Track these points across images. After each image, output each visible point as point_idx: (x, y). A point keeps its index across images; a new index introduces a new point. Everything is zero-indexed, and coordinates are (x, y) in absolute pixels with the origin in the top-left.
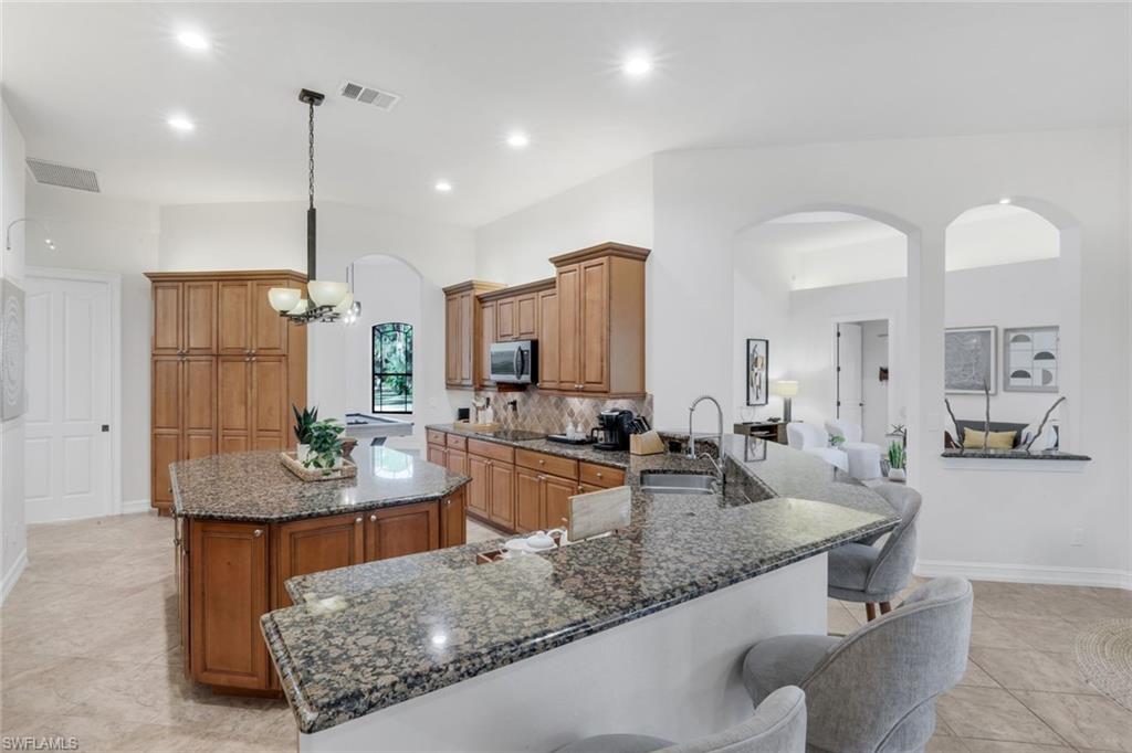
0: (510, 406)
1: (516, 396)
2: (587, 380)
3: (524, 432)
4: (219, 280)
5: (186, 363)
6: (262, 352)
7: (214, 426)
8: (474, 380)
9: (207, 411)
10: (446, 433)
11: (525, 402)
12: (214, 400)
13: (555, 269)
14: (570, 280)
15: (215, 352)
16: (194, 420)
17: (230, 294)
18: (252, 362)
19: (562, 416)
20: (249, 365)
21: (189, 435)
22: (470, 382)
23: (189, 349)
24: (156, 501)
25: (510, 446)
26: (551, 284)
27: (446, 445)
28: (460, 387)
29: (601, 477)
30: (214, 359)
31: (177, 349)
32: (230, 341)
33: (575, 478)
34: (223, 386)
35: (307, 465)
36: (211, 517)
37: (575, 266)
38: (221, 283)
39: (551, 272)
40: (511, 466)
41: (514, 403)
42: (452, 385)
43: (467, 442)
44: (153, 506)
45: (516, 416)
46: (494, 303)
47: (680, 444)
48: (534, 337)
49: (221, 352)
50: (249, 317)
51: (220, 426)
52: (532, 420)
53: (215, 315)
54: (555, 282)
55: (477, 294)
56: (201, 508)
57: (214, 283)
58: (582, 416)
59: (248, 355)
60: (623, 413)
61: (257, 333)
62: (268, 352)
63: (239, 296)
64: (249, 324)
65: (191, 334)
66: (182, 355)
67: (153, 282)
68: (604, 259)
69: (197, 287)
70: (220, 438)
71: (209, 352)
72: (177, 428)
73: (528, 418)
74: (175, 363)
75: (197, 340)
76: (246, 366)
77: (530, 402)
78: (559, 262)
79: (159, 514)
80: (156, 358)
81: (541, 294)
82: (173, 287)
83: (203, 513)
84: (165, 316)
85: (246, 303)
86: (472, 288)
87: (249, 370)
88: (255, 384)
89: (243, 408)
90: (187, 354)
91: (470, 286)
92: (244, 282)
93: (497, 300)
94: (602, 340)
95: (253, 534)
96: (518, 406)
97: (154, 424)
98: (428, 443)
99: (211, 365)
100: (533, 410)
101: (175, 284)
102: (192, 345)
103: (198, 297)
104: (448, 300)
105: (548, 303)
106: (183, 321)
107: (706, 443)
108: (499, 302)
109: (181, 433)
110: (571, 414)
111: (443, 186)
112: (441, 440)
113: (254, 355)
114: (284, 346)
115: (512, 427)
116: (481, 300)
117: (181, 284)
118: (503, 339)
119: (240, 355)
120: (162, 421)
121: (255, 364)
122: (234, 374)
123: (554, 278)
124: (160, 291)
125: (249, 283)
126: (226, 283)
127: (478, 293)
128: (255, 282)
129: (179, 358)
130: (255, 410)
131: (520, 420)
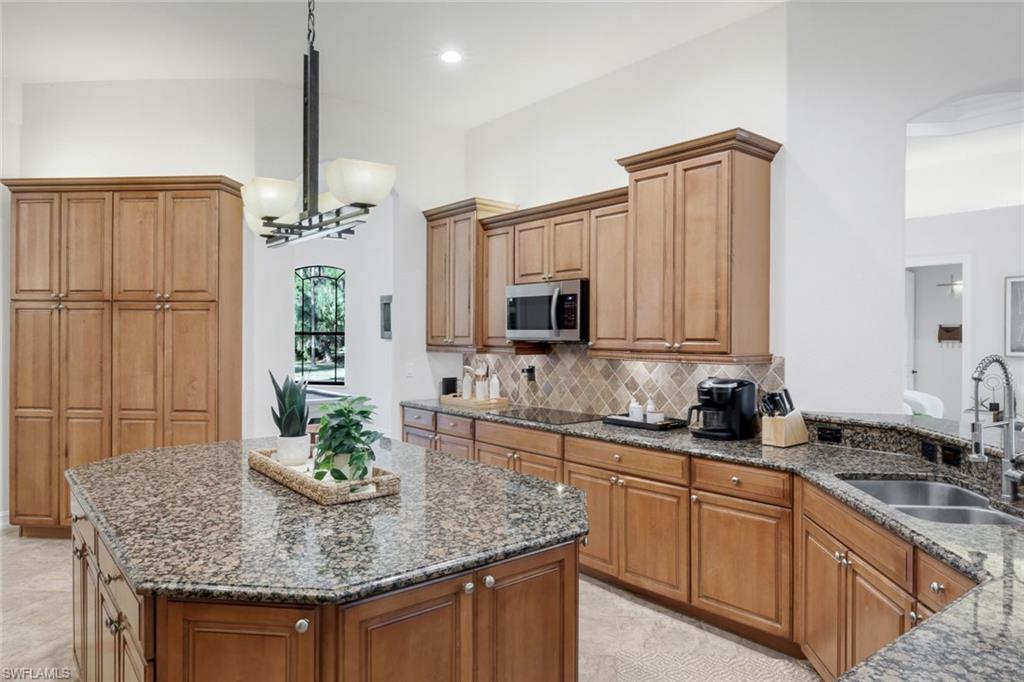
0: (524, 376)
1: (536, 360)
2: (687, 337)
3: (548, 411)
4: (114, 191)
5: (63, 312)
6: (181, 296)
7: (106, 406)
8: (476, 339)
9: (96, 384)
10: (436, 412)
11: (548, 369)
12: (107, 368)
13: (628, 174)
14: (656, 190)
15: (108, 296)
16: (75, 398)
17: (131, 211)
18: (163, 309)
19: (616, 388)
20: (160, 314)
21: (68, 418)
22: (471, 341)
23: (69, 291)
24: (17, 514)
25: (555, 432)
26: (620, 196)
27: (435, 431)
28: (450, 347)
29: (738, 483)
30: (106, 306)
31: (50, 291)
32: (130, 279)
33: (685, 482)
34: (120, 346)
35: (320, 476)
36: (207, 594)
37: (668, 168)
38: (116, 194)
39: (621, 179)
40: (555, 462)
41: (531, 371)
42: (435, 344)
43: (473, 426)
44: (12, 523)
45: (535, 389)
46: (511, 229)
47: (838, 431)
48: (584, 275)
49: (117, 296)
50: (160, 246)
51: (116, 405)
52: (562, 393)
53: (108, 241)
54: (626, 194)
55: (480, 217)
56: (183, 577)
57: (108, 195)
58: (652, 388)
59: (159, 301)
60: (741, 384)
61: (172, 268)
62: (192, 296)
63: (146, 214)
64: (161, 254)
65: (72, 268)
66: (59, 300)
67: (14, 192)
68: (723, 156)
69: (80, 201)
70: (115, 422)
71: (98, 295)
72: (50, 408)
73: (555, 391)
74: (48, 312)
75: (82, 276)
76: (155, 316)
77: (558, 368)
78: (633, 164)
79: (21, 535)
80: (19, 305)
81: (595, 212)
82: (44, 201)
83: (189, 587)
84: (32, 243)
85: (156, 224)
86: (475, 209)
87: (159, 321)
88: (168, 342)
89: (151, 377)
90: (66, 299)
91: (471, 206)
92: (154, 194)
93: (514, 224)
94: (718, 276)
95: (293, 628)
96: (536, 374)
97: (15, 402)
98: (404, 426)
99: (102, 315)
100: (563, 379)
101: (47, 195)
102: (72, 287)
103: (81, 214)
104: (431, 229)
105: (608, 226)
106: (58, 251)
107: (893, 429)
108: (518, 227)
109: (55, 416)
110: (632, 385)
111: (451, 56)
112: (426, 420)
113: (167, 301)
114: (212, 289)
115: (527, 404)
116: (485, 225)
117: (56, 196)
118: (525, 280)
119: (149, 301)
120: (27, 397)
121: (168, 315)
122: (136, 329)
123: (627, 187)
124: (24, 207)
125: (161, 195)
126: (124, 195)
127: (482, 215)
128: (169, 194)
129: (53, 306)
130: (168, 380)
131: (540, 394)
